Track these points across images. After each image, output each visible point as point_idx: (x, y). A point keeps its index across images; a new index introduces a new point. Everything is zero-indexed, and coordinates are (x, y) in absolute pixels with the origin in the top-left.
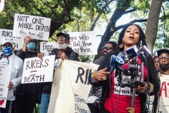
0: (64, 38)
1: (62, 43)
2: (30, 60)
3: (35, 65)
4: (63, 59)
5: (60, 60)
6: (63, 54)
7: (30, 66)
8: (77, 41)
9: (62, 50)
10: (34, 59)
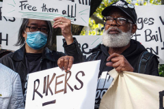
0: (121, 20)
1: (117, 32)
2: (40, 75)
3: (52, 86)
4: (121, 72)
5: (114, 74)
6: (121, 60)
7: (41, 90)
8: (154, 28)
9: (117, 49)
10: (49, 72)
